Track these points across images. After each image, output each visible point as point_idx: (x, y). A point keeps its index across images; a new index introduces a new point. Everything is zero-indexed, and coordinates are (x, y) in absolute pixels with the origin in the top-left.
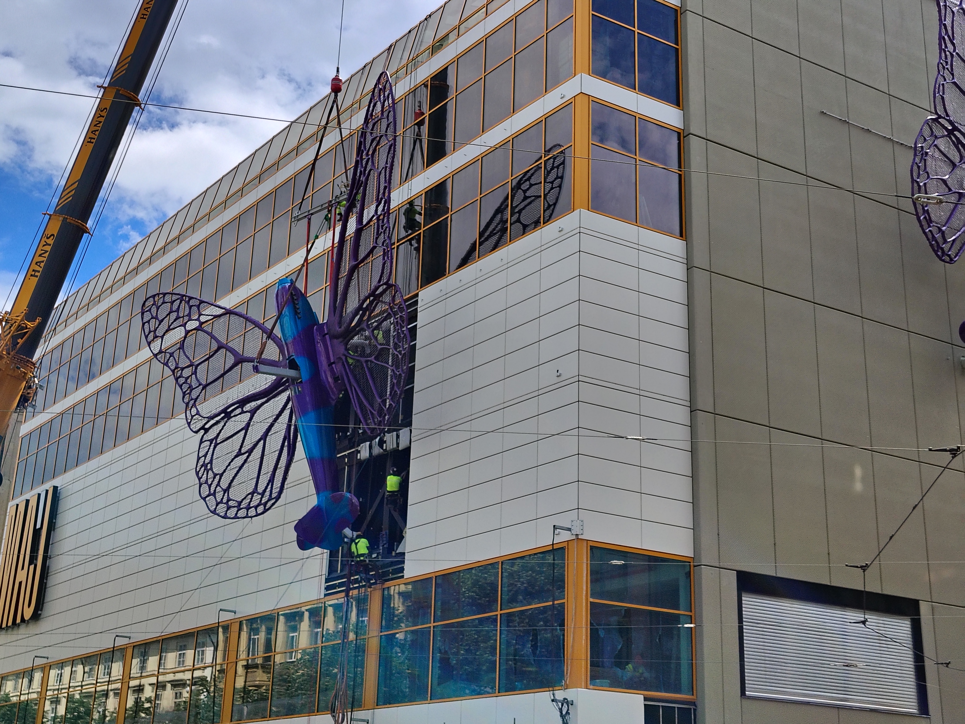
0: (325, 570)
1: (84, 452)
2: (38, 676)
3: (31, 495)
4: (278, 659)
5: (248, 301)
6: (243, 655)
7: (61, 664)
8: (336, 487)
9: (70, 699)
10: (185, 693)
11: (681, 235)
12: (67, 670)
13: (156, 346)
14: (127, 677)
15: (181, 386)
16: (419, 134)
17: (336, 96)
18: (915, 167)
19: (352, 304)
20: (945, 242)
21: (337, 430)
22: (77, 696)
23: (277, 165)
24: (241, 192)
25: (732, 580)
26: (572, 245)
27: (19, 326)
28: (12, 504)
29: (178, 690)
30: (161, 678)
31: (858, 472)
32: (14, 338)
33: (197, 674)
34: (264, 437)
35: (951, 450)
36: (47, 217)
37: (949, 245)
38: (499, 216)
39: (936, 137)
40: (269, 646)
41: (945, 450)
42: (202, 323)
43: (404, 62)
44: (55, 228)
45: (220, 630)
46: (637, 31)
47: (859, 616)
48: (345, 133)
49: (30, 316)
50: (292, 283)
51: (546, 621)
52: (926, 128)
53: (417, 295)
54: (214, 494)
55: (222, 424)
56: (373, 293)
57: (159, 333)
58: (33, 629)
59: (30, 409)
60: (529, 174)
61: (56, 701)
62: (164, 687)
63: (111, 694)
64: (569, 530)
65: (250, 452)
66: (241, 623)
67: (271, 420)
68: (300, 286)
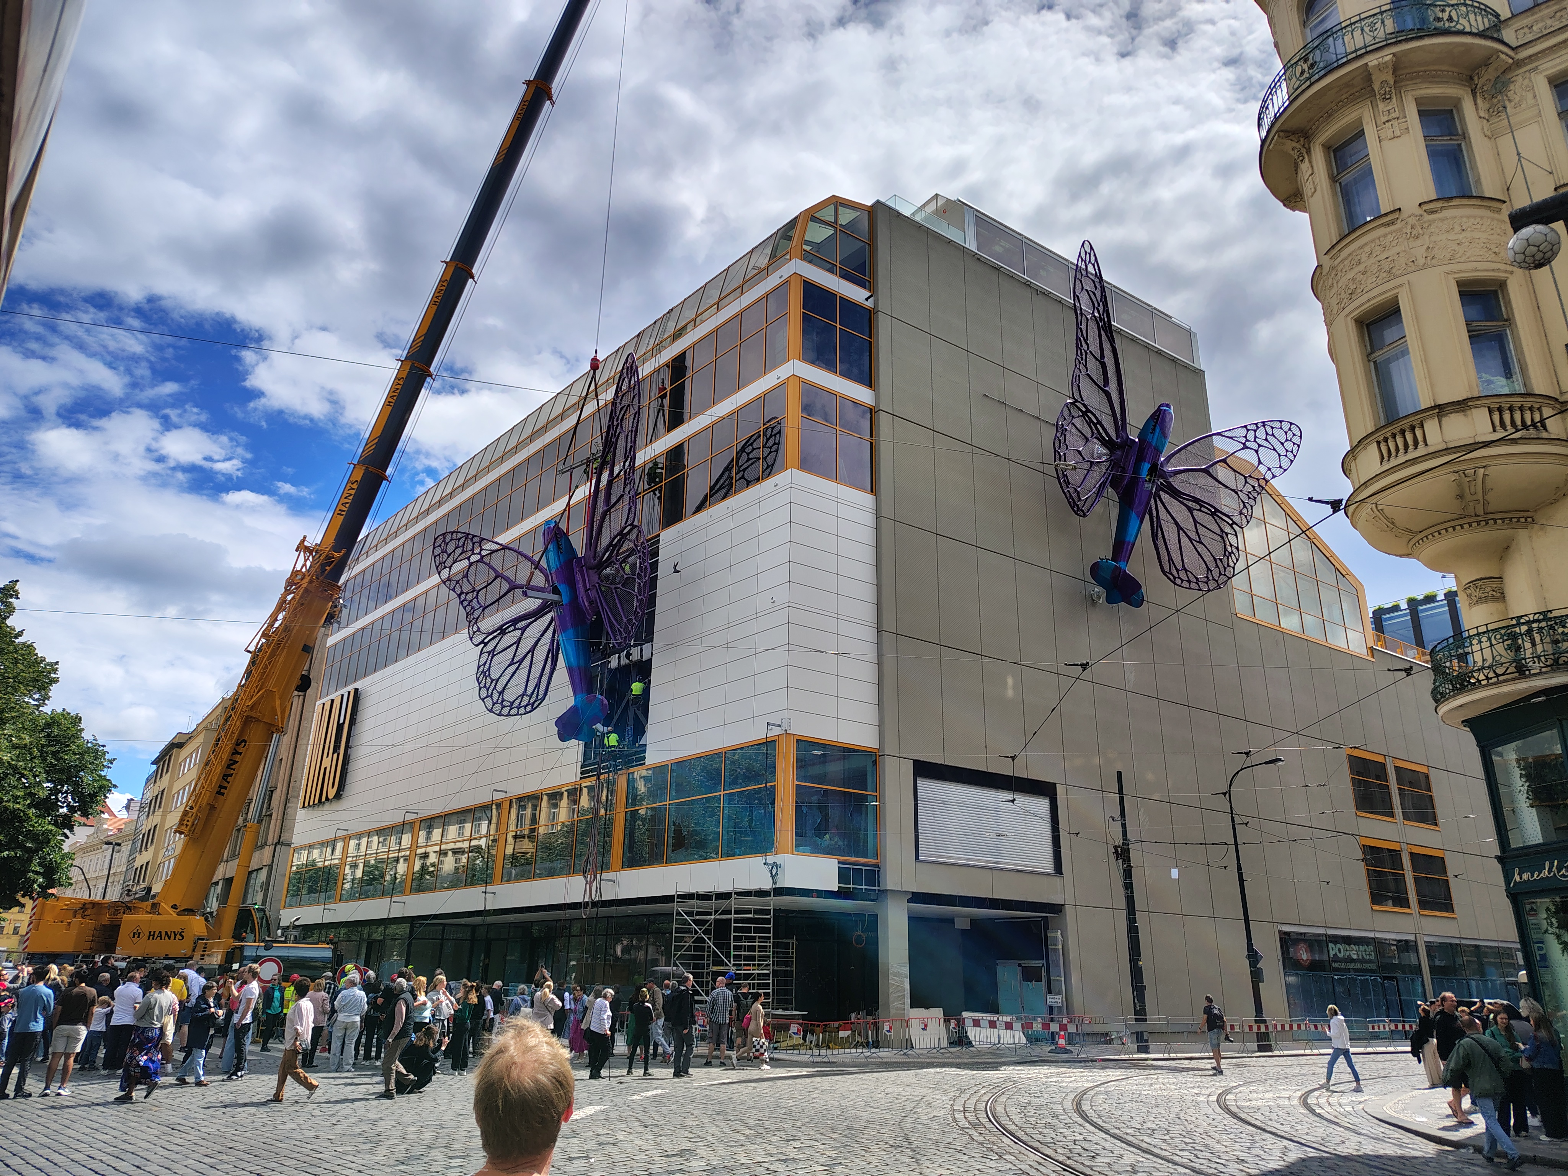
0: (580, 758)
1: (381, 660)
2: (339, 845)
3: (336, 696)
4: (542, 830)
5: (520, 538)
6: (512, 827)
7: (359, 836)
8: (590, 690)
9: (366, 864)
10: (464, 859)
11: (872, 491)
12: (364, 840)
13: (445, 574)
14: (415, 845)
15: (465, 608)
16: (662, 405)
17: (594, 373)
18: (1057, 441)
19: (605, 541)
20: (1080, 499)
21: (592, 644)
22: (373, 862)
23: (545, 429)
24: (516, 450)
25: (908, 768)
26: (785, 497)
27: (327, 555)
28: (319, 703)
29: (458, 856)
30: (443, 847)
31: (1010, 681)
32: (323, 566)
33: (474, 843)
34: (532, 650)
35: (1081, 665)
36: (352, 466)
37: (1083, 502)
38: (727, 474)
39: (1073, 417)
40: (534, 820)
41: (1077, 665)
42: (482, 557)
43: (650, 347)
44: (358, 476)
45: (494, 807)
46: (838, 326)
47: (1009, 796)
48: (602, 403)
49: (336, 548)
50: (556, 524)
51: (760, 799)
52: (1066, 409)
53: (659, 535)
54: (491, 696)
55: (498, 638)
56: (620, 533)
57: (448, 564)
58: (335, 806)
59: (335, 625)
60: (751, 441)
61: (354, 866)
62: (446, 854)
63: (401, 860)
64: (780, 726)
65: (521, 661)
66: (511, 801)
67: (538, 636)
68: (563, 526)
